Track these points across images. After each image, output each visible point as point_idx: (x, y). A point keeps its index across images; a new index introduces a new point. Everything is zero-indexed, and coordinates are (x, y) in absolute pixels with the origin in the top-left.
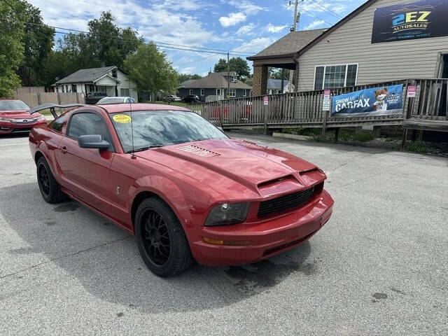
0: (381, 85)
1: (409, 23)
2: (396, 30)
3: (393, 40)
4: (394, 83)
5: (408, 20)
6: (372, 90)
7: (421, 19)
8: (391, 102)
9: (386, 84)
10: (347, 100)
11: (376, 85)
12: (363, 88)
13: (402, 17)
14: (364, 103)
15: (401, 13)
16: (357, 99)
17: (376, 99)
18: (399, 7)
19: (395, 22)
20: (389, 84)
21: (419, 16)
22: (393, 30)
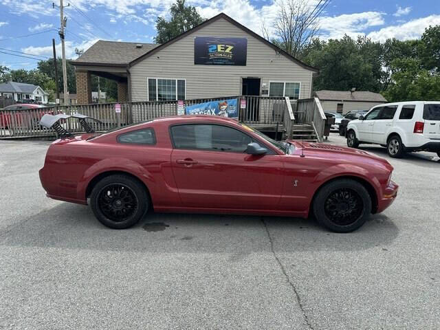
0: (222, 99)
1: (220, 53)
2: (212, 57)
3: (210, 64)
4: (232, 98)
5: (219, 50)
6: (216, 103)
7: (228, 51)
8: (230, 112)
9: (226, 98)
10: (198, 110)
11: (219, 99)
12: (210, 101)
13: (215, 47)
14: (211, 113)
15: (213, 44)
16: (206, 109)
17: (220, 110)
18: (212, 39)
19: (210, 50)
20: (228, 98)
21: (226, 48)
22: (209, 56)
